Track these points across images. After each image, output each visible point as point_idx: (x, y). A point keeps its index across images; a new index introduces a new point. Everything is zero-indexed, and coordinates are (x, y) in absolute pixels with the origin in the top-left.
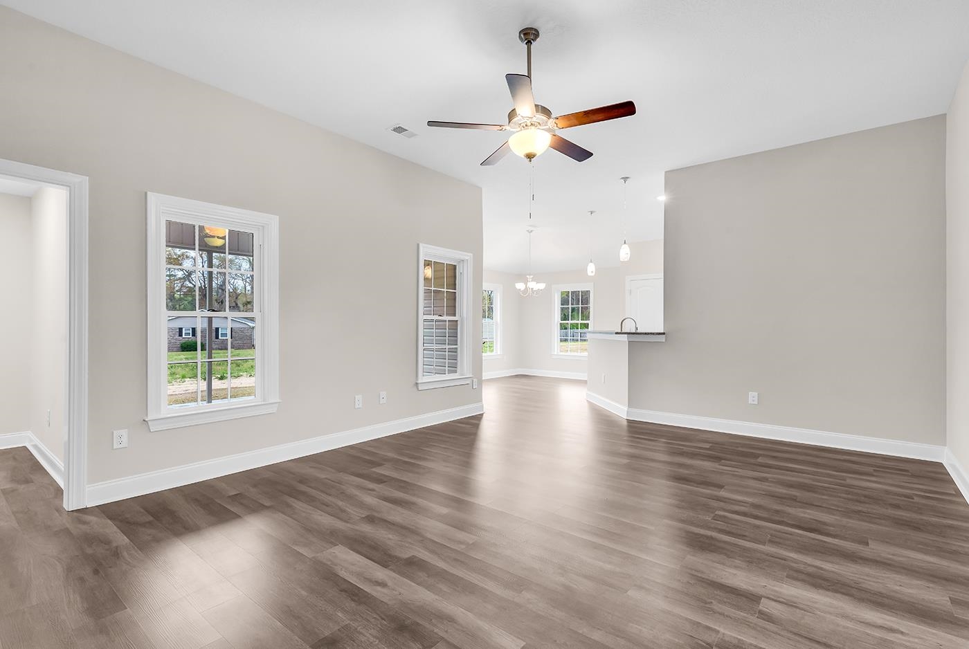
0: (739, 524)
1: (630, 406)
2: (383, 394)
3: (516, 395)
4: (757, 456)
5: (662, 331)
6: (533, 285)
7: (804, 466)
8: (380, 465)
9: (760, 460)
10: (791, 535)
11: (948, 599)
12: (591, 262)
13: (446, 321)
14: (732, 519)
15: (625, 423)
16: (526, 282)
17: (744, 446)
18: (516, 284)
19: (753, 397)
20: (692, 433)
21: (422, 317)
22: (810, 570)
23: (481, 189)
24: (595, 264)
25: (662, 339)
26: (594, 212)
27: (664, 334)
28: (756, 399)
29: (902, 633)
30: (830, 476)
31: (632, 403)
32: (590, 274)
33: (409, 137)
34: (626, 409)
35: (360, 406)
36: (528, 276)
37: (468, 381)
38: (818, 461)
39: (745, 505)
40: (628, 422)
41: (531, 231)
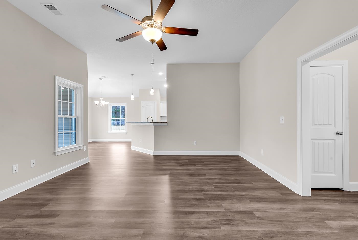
0: (223, 187)
1: (154, 150)
2: (33, 161)
3: (93, 151)
4: (203, 162)
5: (166, 122)
6: (103, 102)
7: (215, 162)
8: (46, 205)
9: (205, 163)
10: (236, 186)
11: (280, 194)
12: (132, 94)
13: (62, 118)
14: (219, 186)
15: (153, 157)
16: (100, 101)
17: (197, 159)
18: (95, 102)
19: (195, 143)
20: (178, 157)
21: (57, 116)
22: (252, 197)
23: (87, 54)
24: (134, 95)
25: (166, 124)
26: (134, 75)
27: (167, 123)
28: (196, 143)
29: (285, 209)
30: (225, 164)
31: (155, 149)
32: (132, 99)
33: (55, 14)
34: (153, 151)
35: (17, 171)
36: (100, 99)
37: (82, 148)
38: (218, 160)
39: (216, 179)
40: (154, 156)
41: (102, 79)
